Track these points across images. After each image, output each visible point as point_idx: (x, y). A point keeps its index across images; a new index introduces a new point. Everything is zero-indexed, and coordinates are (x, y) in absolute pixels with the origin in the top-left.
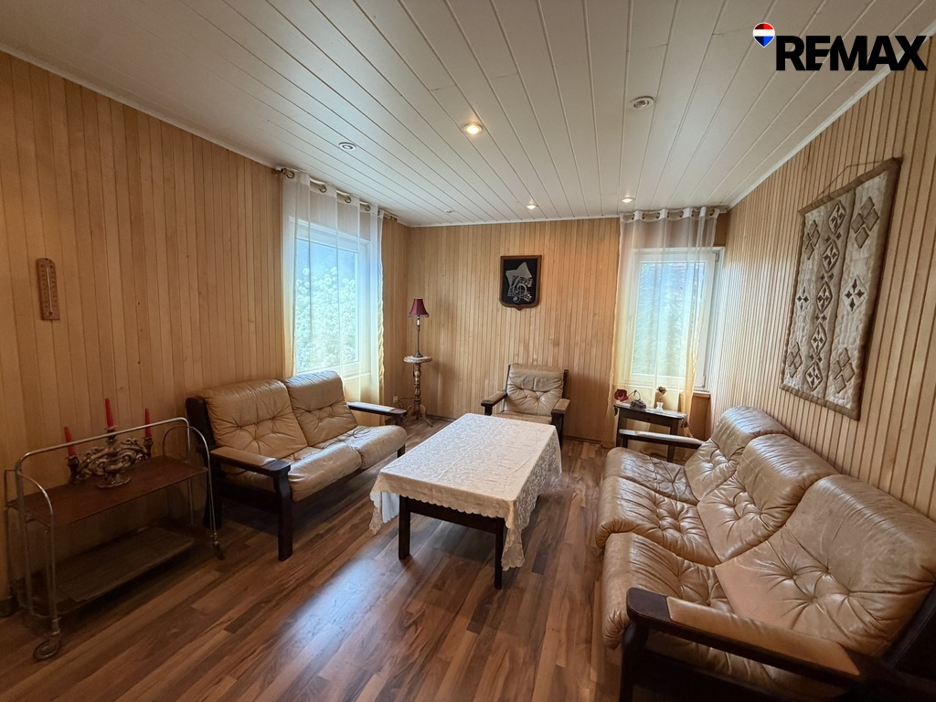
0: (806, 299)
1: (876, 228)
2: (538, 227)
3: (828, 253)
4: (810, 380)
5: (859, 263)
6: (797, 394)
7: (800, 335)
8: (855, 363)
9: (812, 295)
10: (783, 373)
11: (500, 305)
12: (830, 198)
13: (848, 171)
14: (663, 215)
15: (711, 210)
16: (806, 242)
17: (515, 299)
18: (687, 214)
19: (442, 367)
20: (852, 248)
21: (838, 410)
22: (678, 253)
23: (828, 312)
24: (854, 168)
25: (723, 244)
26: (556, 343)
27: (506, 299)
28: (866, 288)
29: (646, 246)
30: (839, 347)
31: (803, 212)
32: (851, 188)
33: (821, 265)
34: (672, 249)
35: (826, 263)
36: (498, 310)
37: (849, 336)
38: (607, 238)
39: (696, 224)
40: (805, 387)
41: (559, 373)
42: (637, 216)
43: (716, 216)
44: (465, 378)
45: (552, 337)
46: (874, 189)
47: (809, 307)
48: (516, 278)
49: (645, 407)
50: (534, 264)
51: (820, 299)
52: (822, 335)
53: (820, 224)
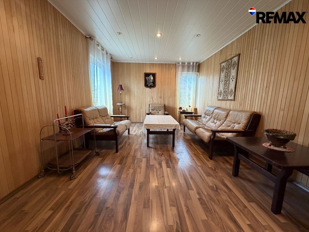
0: (222, 81)
1: (236, 66)
2: (154, 64)
3: (227, 71)
4: (224, 96)
5: (233, 73)
6: (222, 100)
7: (221, 88)
8: (234, 91)
9: (224, 79)
10: (218, 97)
11: (144, 87)
12: (227, 61)
13: (230, 56)
14: (186, 64)
15: (196, 63)
16: (222, 70)
17: (149, 85)
18: (191, 64)
19: (127, 107)
20: (232, 70)
21: (231, 100)
22: (190, 74)
23: (228, 83)
24: (231, 55)
25: (198, 72)
26: (161, 98)
27: (146, 85)
28: (235, 77)
29: (182, 72)
30: (230, 89)
31: (221, 64)
32: (231, 59)
33: (225, 74)
34: (188, 73)
35: (226, 73)
36: (144, 89)
37: (232, 86)
38: (173, 69)
39: (193, 66)
40: (223, 98)
41: (163, 105)
42: (181, 63)
43: (197, 65)
44: (135, 110)
45: (160, 96)
46: (236, 59)
47: (223, 82)
48: (149, 79)
49: (185, 111)
50: (154, 75)
51: (226, 80)
52: (227, 87)
53: (225, 66)
